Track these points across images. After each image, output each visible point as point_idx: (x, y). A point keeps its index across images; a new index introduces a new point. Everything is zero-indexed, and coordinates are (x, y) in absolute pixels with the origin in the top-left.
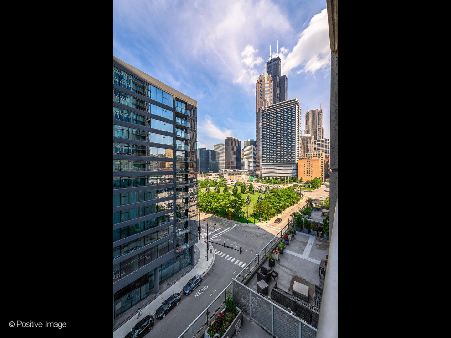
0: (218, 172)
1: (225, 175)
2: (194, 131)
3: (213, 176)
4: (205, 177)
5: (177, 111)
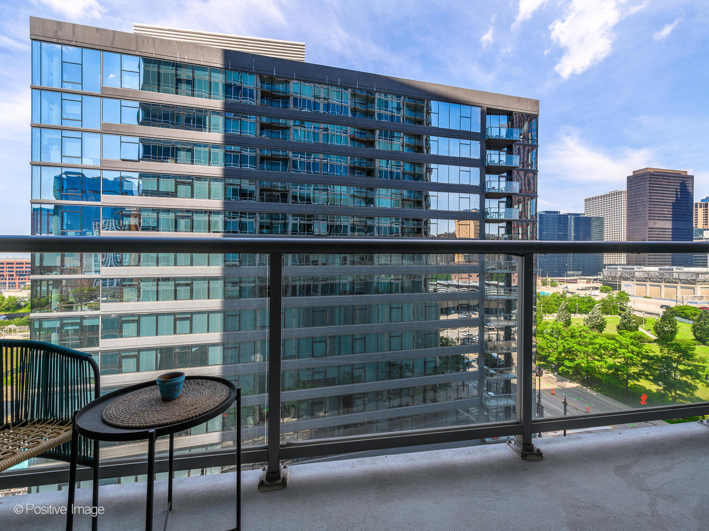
0: (597, 275)
1: (623, 283)
2: (530, 173)
3: (582, 284)
4: (553, 285)
5: (490, 137)
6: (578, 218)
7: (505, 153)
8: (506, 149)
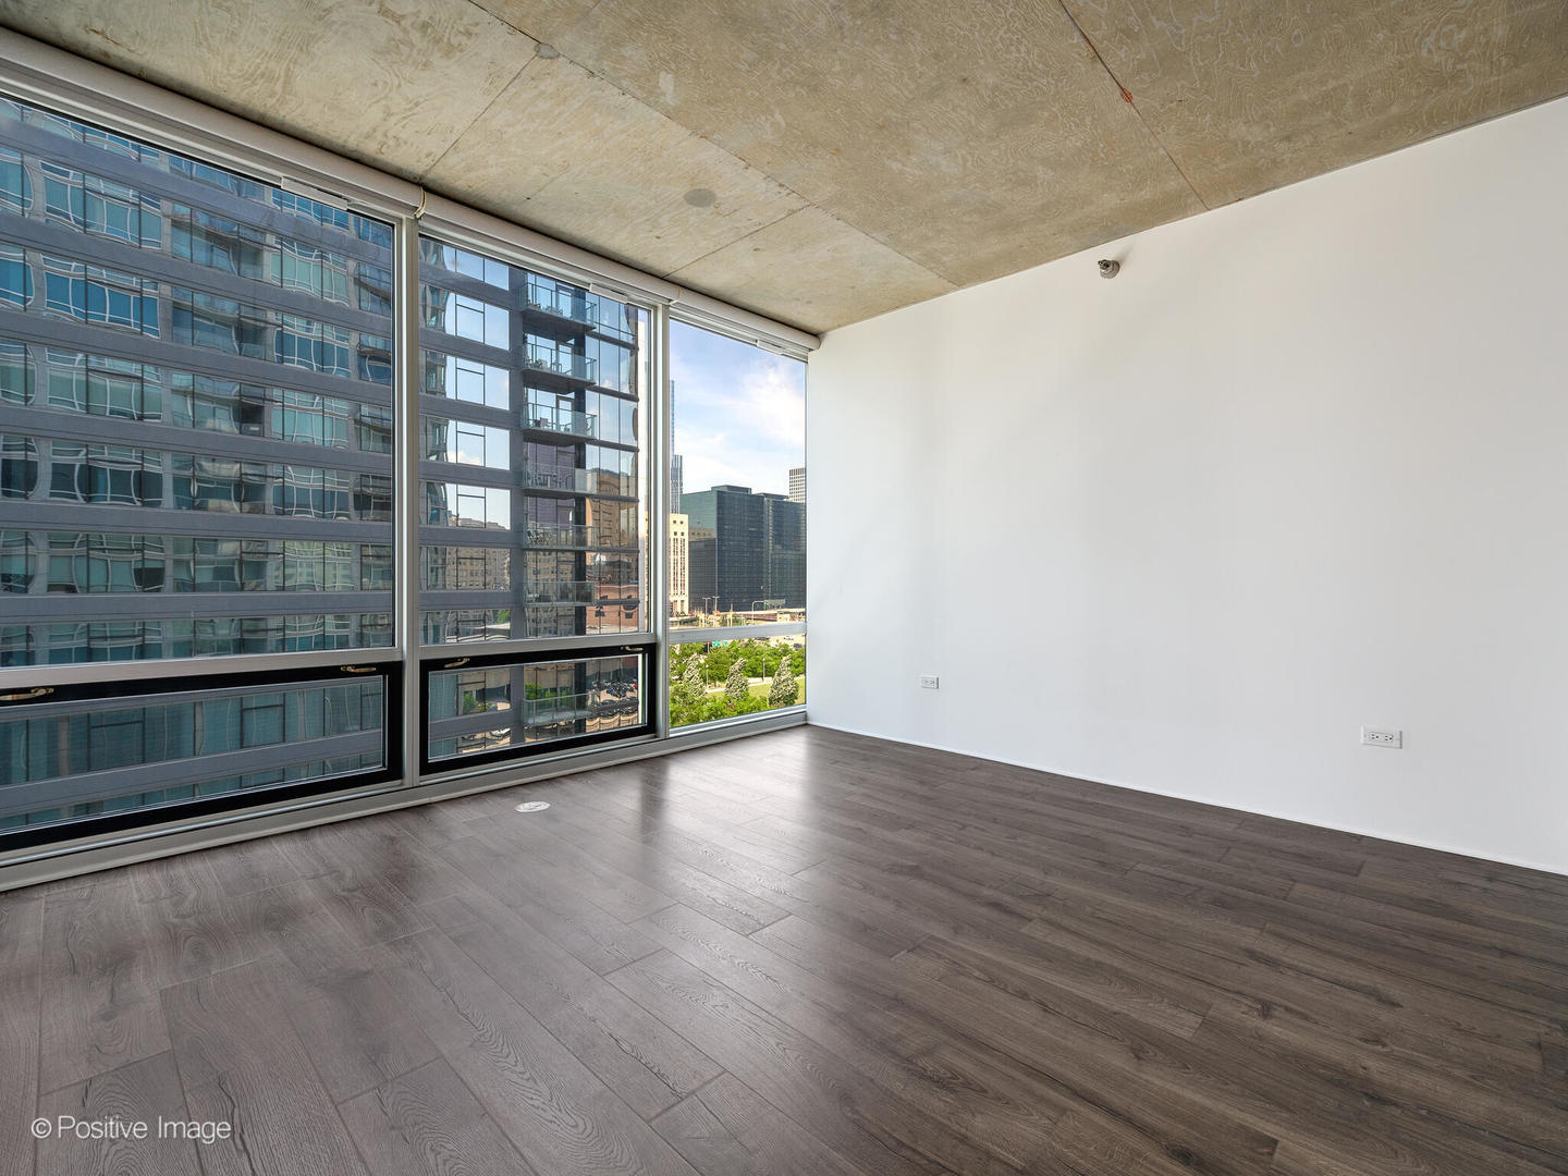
5: (530, 307)
6: (778, 500)
7: (569, 350)
8: (572, 342)
